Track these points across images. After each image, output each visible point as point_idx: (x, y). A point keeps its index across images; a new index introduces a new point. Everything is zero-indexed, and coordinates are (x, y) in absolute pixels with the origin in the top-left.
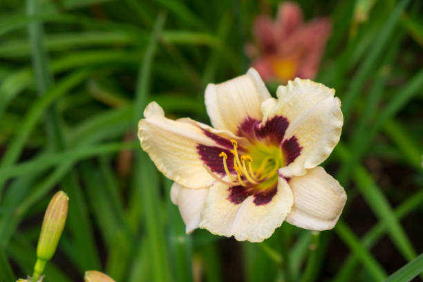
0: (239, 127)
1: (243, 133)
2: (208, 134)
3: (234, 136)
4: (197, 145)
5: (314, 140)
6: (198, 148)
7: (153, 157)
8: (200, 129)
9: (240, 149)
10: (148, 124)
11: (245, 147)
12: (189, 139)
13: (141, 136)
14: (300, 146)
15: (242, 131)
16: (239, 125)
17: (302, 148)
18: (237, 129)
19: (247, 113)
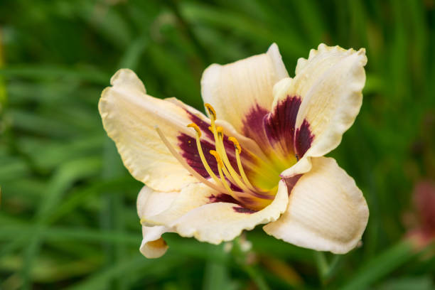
0: (243, 121)
1: (251, 132)
2: (195, 119)
3: (234, 132)
4: (180, 135)
5: (328, 120)
6: (180, 138)
7: (122, 149)
8: (185, 112)
9: (243, 154)
10: (115, 94)
11: (251, 153)
12: (168, 123)
13: (104, 112)
14: (312, 134)
15: (249, 128)
16: (245, 119)
17: (314, 136)
18: (242, 125)
19: (255, 100)
